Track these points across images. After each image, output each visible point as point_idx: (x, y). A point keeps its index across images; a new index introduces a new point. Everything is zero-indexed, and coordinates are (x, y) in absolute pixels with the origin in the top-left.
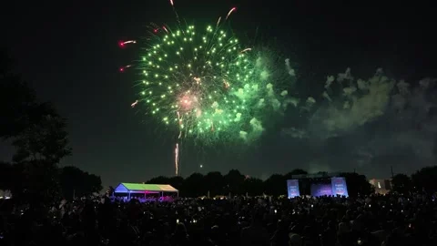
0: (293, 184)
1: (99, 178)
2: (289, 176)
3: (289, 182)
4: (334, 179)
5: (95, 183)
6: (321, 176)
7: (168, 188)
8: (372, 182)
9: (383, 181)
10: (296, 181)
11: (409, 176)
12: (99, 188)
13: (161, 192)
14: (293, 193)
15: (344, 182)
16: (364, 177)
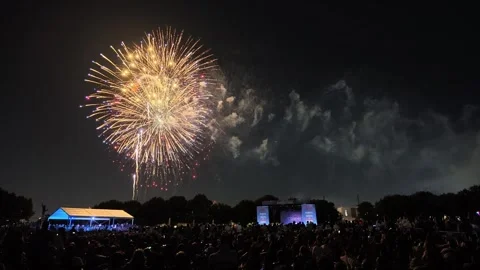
0: (263, 211)
1: (30, 200)
2: (260, 203)
3: (259, 208)
4: (304, 206)
5: (24, 207)
6: (291, 202)
7: (121, 214)
8: (340, 210)
9: (349, 209)
10: (266, 208)
11: (373, 204)
12: (28, 213)
13: (112, 219)
14: (263, 220)
15: (314, 209)
16: (332, 204)
